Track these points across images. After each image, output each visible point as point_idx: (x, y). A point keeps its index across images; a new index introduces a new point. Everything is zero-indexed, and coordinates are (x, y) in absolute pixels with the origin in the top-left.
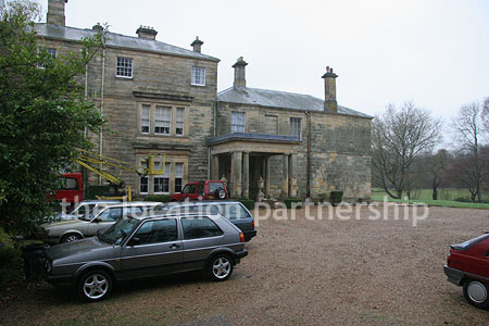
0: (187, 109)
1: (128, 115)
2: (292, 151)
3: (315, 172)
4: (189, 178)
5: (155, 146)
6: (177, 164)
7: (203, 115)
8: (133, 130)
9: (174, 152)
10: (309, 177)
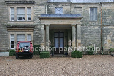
0: (32, 8)
1: (3, 12)
2: (77, 23)
3: (106, 36)
4: (34, 41)
5: (16, 27)
6: (28, 34)
7: (40, 10)
8: (6, 19)
9: (26, 29)
10: (102, 39)
